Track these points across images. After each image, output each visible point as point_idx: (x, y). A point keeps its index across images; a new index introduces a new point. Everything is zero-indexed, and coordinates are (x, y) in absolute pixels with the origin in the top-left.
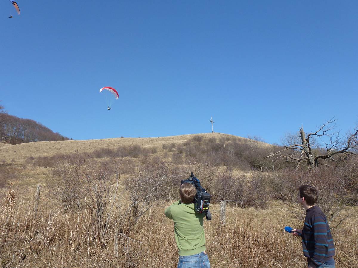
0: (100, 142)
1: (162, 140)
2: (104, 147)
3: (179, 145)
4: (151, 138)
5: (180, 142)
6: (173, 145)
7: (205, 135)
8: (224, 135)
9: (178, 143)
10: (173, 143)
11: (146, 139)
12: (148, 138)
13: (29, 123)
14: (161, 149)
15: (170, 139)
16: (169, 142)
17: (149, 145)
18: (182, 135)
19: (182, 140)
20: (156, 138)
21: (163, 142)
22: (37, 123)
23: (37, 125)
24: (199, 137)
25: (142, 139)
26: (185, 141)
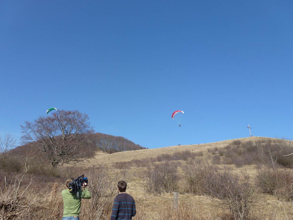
0: (163, 149)
1: (209, 145)
2: (165, 153)
3: (221, 149)
4: (200, 144)
5: (222, 146)
6: (216, 149)
7: (244, 139)
8: (261, 138)
9: (221, 147)
10: (216, 148)
11: (196, 145)
12: (197, 145)
13: (120, 139)
14: (206, 153)
15: (214, 144)
16: (213, 147)
17: (198, 150)
18: (225, 141)
19: (224, 145)
20: (204, 144)
21: (209, 147)
22: (125, 138)
23: (125, 140)
24: (238, 141)
25: (193, 146)
26: (226, 145)
